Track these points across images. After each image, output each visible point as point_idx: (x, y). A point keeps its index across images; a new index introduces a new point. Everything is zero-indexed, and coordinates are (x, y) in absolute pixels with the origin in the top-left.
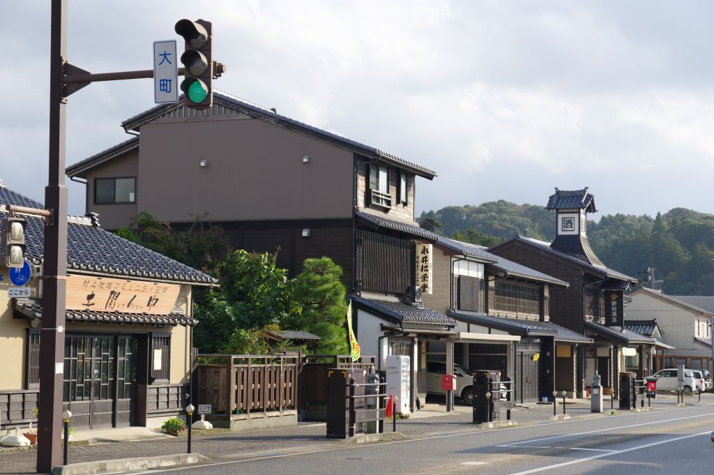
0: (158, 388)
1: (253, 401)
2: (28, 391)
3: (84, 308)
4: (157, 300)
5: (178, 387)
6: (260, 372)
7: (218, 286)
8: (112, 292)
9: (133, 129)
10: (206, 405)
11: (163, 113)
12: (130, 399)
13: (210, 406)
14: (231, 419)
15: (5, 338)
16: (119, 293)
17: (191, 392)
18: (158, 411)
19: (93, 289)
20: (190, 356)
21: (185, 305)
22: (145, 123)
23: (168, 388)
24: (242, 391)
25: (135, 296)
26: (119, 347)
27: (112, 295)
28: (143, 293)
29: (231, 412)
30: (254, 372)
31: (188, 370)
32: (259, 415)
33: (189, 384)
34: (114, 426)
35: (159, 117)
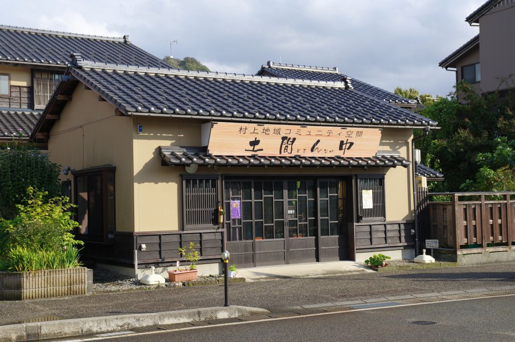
0: (370, 226)
1: (493, 235)
2: (185, 232)
3: (250, 154)
4: (352, 144)
5: (399, 224)
6: (500, 208)
7: (439, 128)
8: (284, 138)
9: (475, 22)
10: (434, 240)
11: (494, 4)
12: (338, 236)
13: (437, 241)
14: (459, 253)
15: (153, 184)
16: (294, 139)
17: (416, 228)
18: (372, 246)
19: (256, 136)
20: (414, 194)
21: (405, 148)
22: (483, 15)
23: (385, 225)
24: (475, 226)
25: (318, 141)
26: (318, 189)
27: (285, 141)
28: (328, 137)
29: (458, 246)
30: (491, 208)
31: (412, 208)
32: (501, 249)
33: (414, 221)
34: (318, 260)
35: (492, 8)
